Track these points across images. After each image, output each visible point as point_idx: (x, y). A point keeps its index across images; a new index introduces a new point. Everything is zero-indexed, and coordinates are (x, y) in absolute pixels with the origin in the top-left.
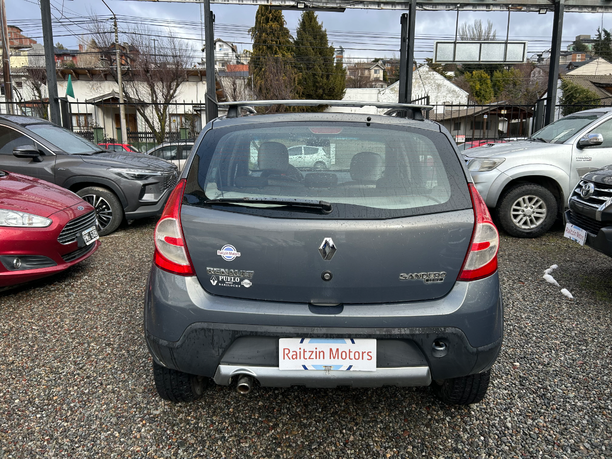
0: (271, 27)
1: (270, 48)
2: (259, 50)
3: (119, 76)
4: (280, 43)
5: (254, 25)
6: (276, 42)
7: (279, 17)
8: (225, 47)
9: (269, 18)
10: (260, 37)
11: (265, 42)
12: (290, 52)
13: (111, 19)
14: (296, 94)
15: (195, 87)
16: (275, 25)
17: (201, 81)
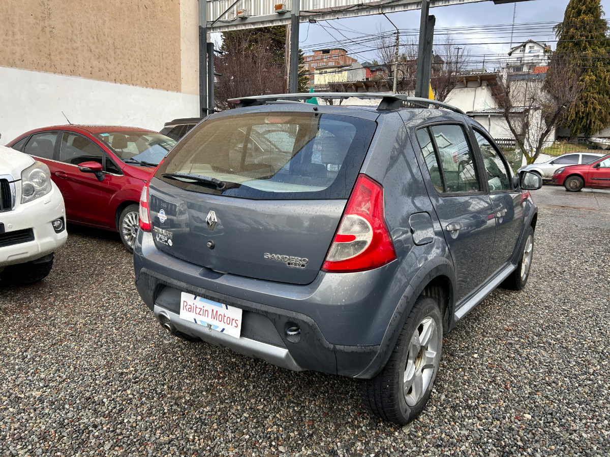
0: (582, 21)
1: (577, 44)
2: (564, 48)
3: (395, 86)
4: (592, 38)
5: (562, 20)
6: (587, 37)
7: (595, 8)
8: (536, 48)
9: (581, 11)
10: (567, 32)
11: (572, 37)
12: (605, 47)
13: (394, 33)
14: (605, 96)
15: (473, 93)
16: (587, 18)
17: (481, 86)
